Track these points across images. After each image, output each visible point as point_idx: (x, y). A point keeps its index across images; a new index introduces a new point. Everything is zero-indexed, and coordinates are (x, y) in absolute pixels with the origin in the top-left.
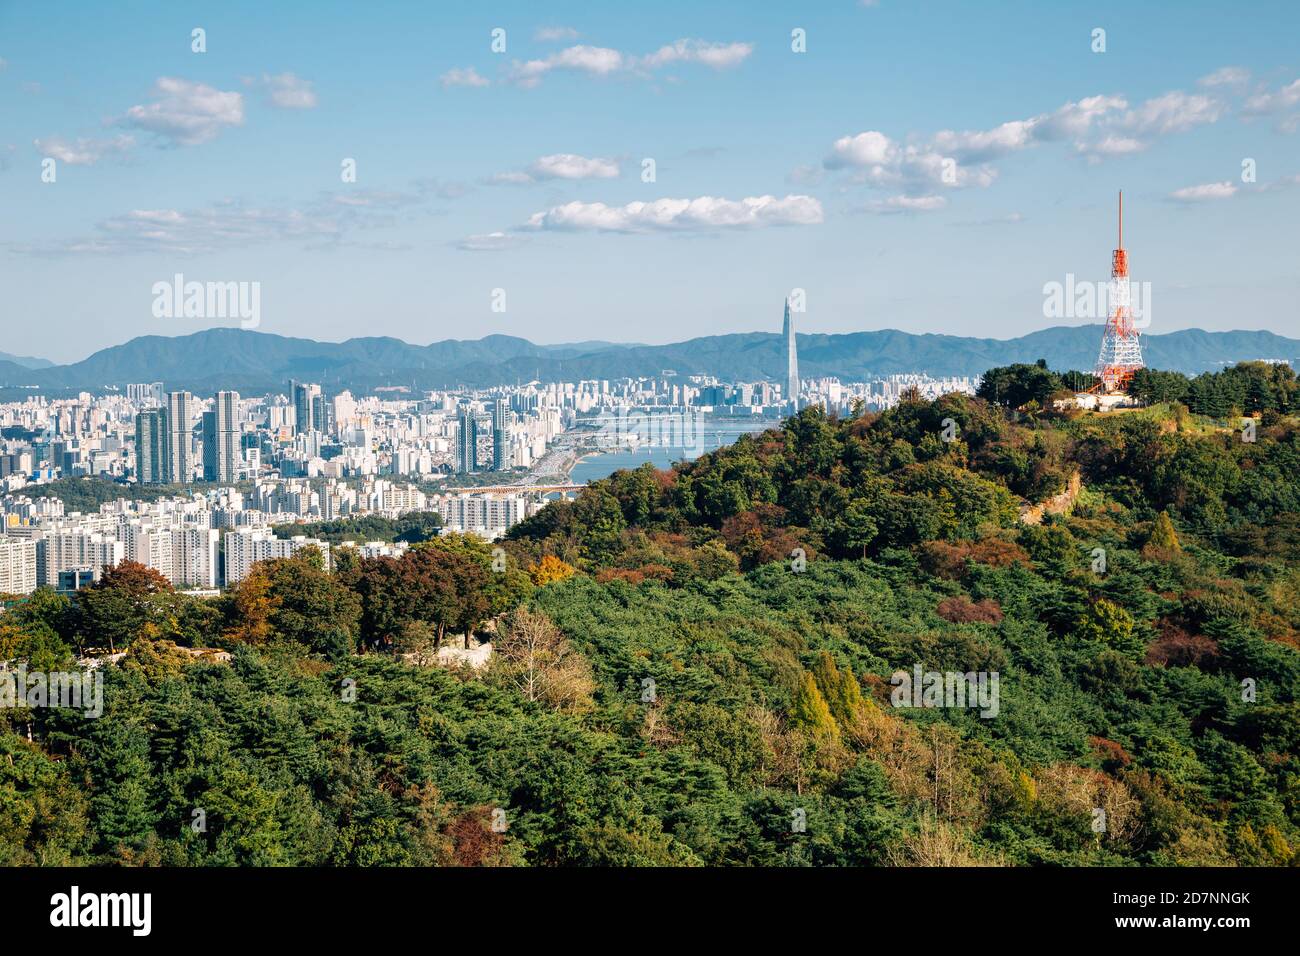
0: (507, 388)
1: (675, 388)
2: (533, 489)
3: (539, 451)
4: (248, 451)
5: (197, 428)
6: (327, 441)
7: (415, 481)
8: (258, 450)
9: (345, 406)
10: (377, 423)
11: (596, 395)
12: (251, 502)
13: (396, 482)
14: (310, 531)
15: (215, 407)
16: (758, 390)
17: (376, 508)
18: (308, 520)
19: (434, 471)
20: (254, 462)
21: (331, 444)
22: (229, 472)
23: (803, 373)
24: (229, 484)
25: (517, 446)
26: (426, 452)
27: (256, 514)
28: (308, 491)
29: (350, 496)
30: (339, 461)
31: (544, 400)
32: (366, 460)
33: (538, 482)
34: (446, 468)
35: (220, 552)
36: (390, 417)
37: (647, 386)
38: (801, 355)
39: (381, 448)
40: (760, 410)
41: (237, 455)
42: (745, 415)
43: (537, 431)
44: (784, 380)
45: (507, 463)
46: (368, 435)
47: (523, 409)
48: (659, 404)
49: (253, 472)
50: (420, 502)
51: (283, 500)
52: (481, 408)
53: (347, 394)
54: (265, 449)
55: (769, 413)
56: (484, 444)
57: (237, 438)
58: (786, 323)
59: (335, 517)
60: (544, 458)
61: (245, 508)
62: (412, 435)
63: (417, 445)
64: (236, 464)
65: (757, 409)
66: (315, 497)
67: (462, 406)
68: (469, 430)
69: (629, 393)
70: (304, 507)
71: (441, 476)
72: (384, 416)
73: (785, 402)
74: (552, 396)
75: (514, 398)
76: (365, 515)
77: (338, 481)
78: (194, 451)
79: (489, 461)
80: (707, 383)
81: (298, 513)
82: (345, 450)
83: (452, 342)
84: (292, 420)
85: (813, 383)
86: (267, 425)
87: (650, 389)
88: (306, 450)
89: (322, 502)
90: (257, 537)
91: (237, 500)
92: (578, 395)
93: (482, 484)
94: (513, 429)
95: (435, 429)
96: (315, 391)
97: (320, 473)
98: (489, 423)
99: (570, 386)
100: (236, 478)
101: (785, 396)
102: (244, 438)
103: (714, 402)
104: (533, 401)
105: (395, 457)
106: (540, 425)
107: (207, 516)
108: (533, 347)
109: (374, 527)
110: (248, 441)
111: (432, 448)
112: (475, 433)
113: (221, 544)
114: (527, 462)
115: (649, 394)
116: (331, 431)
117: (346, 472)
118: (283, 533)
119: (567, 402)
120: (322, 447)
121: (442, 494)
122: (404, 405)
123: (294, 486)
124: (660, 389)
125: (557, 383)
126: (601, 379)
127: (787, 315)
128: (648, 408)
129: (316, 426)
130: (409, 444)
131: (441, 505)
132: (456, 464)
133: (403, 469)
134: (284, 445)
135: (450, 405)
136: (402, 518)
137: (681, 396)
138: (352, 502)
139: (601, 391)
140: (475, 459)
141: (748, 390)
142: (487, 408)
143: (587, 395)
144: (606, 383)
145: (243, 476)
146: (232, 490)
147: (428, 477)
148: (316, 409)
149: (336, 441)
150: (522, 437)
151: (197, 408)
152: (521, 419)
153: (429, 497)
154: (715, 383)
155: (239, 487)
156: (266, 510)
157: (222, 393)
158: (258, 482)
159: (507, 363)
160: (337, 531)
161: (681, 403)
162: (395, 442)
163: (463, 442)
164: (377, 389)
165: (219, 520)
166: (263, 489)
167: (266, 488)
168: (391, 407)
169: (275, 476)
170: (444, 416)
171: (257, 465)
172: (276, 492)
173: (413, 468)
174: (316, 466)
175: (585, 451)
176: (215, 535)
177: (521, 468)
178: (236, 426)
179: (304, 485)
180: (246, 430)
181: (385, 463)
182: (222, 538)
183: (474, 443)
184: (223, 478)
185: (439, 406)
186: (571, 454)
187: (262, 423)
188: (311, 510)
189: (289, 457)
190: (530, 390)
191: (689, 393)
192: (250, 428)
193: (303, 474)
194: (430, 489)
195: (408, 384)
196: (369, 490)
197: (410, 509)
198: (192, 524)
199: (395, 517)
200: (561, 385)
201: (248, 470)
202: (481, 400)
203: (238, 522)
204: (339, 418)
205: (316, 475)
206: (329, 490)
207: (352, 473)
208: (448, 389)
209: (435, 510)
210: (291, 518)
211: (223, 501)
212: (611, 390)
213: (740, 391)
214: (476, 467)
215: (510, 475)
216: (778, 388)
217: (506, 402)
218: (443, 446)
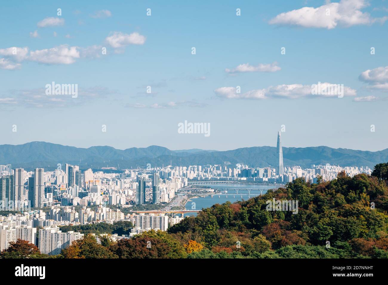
0: (158, 168)
1: (230, 169)
2: (169, 212)
3: (172, 195)
4: (48, 194)
5: (26, 184)
6: (81, 190)
7: (119, 208)
8: (52, 194)
9: (89, 175)
10: (102, 183)
11: (196, 172)
12: (50, 216)
13: (111, 208)
14: (75, 229)
15: (34, 176)
16: (266, 171)
17: (103, 219)
18: (74, 224)
19: (127, 204)
20: (50, 199)
21: (83, 191)
22: (39, 203)
23: (286, 164)
24: (39, 208)
25: (163, 193)
26: (124, 195)
27: (52, 222)
28: (74, 211)
29: (92, 214)
30: (86, 199)
31: (174, 174)
32: (97, 198)
33: (172, 209)
34: (132, 203)
35: (37, 238)
36: (108, 180)
37: (218, 169)
38: (284, 156)
39: (104, 194)
40: (267, 180)
41: (43, 196)
42: (260, 182)
43: (171, 187)
44: (277, 168)
45: (158, 201)
46: (99, 188)
47: (165, 177)
48: (223, 176)
49: (49, 203)
50: (122, 217)
51: (64, 216)
52: (147, 177)
53: (90, 170)
54: (55, 193)
55: (271, 181)
56: (149, 192)
57: (43, 188)
58: (278, 143)
59: (85, 223)
60: (174, 199)
61: (47, 219)
62: (117, 188)
63: (120, 193)
64: (42, 200)
65: (265, 179)
66: (77, 214)
67: (139, 176)
68: (142, 186)
69: (210, 171)
70: (72, 218)
71: (130, 206)
72: (105, 180)
73: (277, 176)
74: (177, 172)
75: (161, 173)
76: (99, 222)
77: (87, 207)
78: (24, 194)
79: (150, 200)
80: (244, 168)
81: (69, 220)
82: (89, 194)
83: (135, 149)
84: (66, 181)
85: (289, 169)
86: (55, 183)
87: (219, 170)
88: (72, 194)
89: (80, 217)
90: (53, 231)
91: (43, 215)
92: (188, 172)
93: (147, 209)
94: (161, 186)
95: (128, 186)
96: (77, 168)
97: (78, 204)
98: (151, 183)
99: (185, 168)
100: (42, 206)
101: (278, 173)
102: (46, 189)
103: (246, 176)
104: (169, 174)
105: (111, 197)
106: (172, 185)
107: (31, 222)
108: (169, 151)
109: (103, 227)
110: (48, 190)
111: (126, 193)
112: (145, 187)
113: (37, 234)
114: (167, 200)
115: (219, 172)
116: (83, 186)
117: (89, 204)
118: (64, 229)
119: (184, 175)
120: (79, 193)
121: (131, 213)
122: (114, 175)
123: (68, 210)
124: (223, 170)
125: (179, 166)
126: (198, 165)
127: (278, 139)
128: (219, 178)
129: (77, 184)
130: (116, 192)
131: (131, 218)
132: (136, 200)
133: (114, 203)
134: (63, 192)
135: (134, 175)
136: (115, 223)
137: (233, 173)
138: (93, 216)
139: (198, 170)
140: (145, 199)
141: (262, 171)
142: (150, 177)
143: (192, 172)
144: (200, 167)
145: (45, 205)
146: (41, 211)
147: (124, 206)
148: (77, 176)
149: (85, 190)
150: (165, 189)
151: (26, 176)
152: (164, 182)
153: (125, 215)
154: (247, 168)
155: (44, 210)
156: (56, 220)
157: (37, 169)
158: (53, 208)
159: (158, 157)
160: (87, 229)
161: (233, 176)
162: (110, 191)
163: (139, 191)
164: (102, 168)
165: (36, 224)
166: (54, 211)
167: (56, 210)
168: (109, 176)
169: (59, 205)
170: (131, 180)
171: (51, 200)
172: (60, 212)
173: (118, 202)
174: (77, 201)
175: (192, 196)
176: (35, 230)
177: (164, 203)
178: (43, 184)
179: (72, 209)
180: (46, 185)
181: (106, 200)
182: (38, 232)
183: (144, 192)
184: (37, 206)
185: (129, 176)
186: (186, 197)
187: (54, 182)
188: (75, 220)
189: (65, 197)
190: (168, 169)
191: (237, 171)
192: (48, 184)
193: (71, 204)
194: (125, 211)
195: (116, 166)
196: (100, 211)
197: (118, 220)
198: (25, 226)
199: (112, 223)
200: (181, 168)
201: (47, 202)
202: (147, 173)
203: (44, 225)
204: (87, 180)
205: (76, 204)
206: (83, 211)
207: (92, 204)
208: (133, 168)
209: (129, 220)
210: (67, 223)
211: (37, 216)
212: (202, 170)
213: (258, 171)
214: (145, 202)
215: (160, 206)
216: (274, 170)
217: (158, 174)
218: (131, 193)
